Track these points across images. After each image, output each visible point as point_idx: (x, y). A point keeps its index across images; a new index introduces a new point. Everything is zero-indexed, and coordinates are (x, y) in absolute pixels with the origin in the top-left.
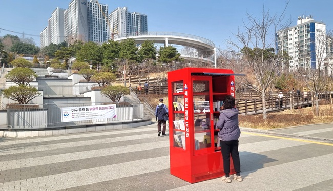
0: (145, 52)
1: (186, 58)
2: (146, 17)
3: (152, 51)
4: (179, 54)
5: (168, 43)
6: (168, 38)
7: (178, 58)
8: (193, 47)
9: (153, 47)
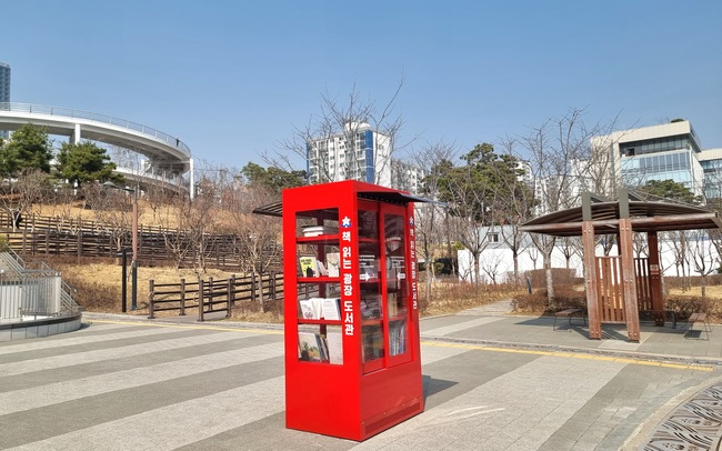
0: (22, 153)
1: (129, 175)
2: (8, 70)
3: (43, 151)
4: (112, 164)
5: (82, 136)
6: (82, 125)
7: (110, 172)
8: (142, 152)
9: (44, 142)
